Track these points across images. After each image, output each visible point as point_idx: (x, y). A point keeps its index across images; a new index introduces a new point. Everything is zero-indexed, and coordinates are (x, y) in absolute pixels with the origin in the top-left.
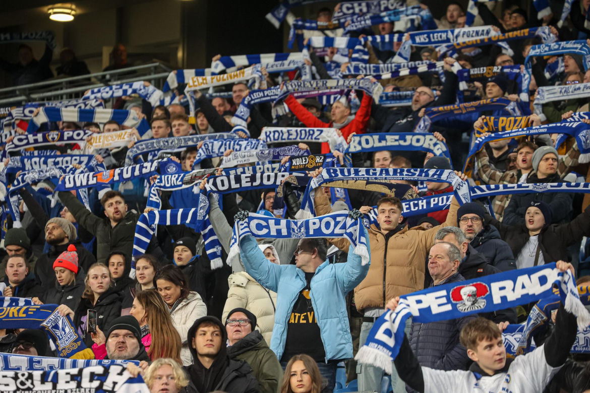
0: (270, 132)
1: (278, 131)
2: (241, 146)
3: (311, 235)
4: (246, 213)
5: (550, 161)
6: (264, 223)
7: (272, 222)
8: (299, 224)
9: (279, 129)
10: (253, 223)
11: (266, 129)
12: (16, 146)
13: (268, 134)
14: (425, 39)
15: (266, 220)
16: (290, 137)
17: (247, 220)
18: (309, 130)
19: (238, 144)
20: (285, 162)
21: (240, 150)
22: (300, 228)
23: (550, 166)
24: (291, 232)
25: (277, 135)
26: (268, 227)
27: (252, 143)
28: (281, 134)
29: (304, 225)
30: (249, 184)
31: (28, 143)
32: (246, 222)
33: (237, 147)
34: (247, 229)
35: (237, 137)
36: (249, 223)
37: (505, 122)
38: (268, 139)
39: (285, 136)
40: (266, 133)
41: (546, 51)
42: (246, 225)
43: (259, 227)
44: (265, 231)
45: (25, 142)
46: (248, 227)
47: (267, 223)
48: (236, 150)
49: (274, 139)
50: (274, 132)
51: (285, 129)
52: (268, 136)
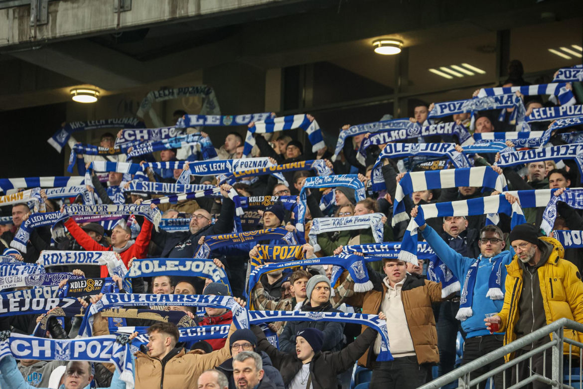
2: (18, 270)
3: (76, 358)
4: (7, 333)
5: (322, 290)
7: (35, 343)
8: (64, 346)
13: (46, 257)
14: (204, 169)
16: (69, 260)
17: (8, 340)
18: (88, 254)
19: (15, 269)
22: (65, 350)
23: (322, 295)
24: (56, 353)
25: (55, 258)
26: (30, 348)
27: (29, 267)
28: (60, 257)
29: (69, 347)
30: (17, 309)
32: (7, 343)
34: (8, 350)
36: (10, 344)
37: (279, 251)
38: (46, 263)
39: (64, 259)
40: (44, 256)
41: (320, 184)
42: (7, 345)
46: (10, 347)
49: (53, 262)
50: (53, 255)
52: (46, 259)
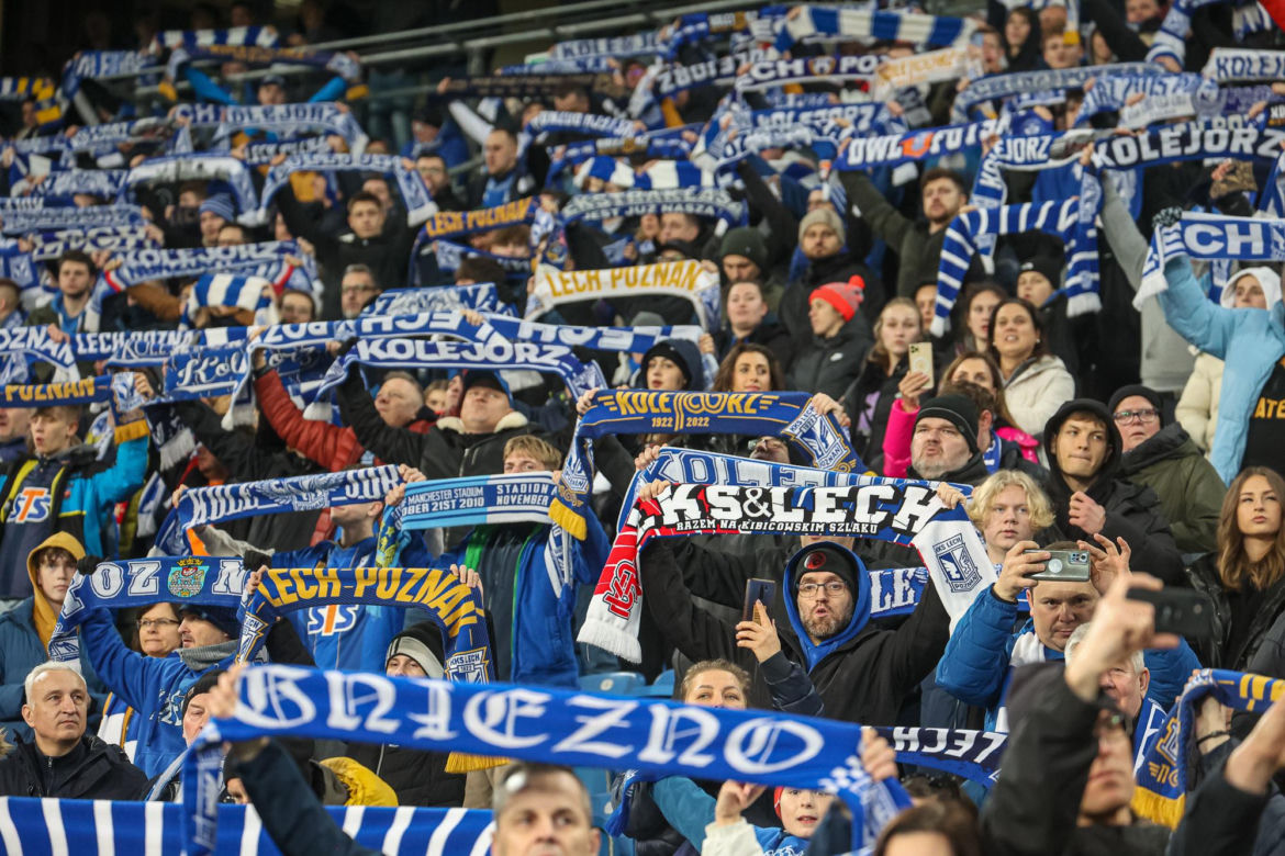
0: (1226, 60)
1: (1241, 59)
6: (1215, 232)
9: (1244, 53)
10: (1191, 233)
11: (1218, 54)
12: (756, 82)
15: (1220, 225)
20: (1257, 114)
21: (1164, 92)
31: (777, 77)
33: (1158, 88)
35: (1162, 70)
43: (1204, 239)
44: (1215, 246)
45: (771, 74)
47: (1223, 229)
48: (1157, 94)
51: (1254, 55)
